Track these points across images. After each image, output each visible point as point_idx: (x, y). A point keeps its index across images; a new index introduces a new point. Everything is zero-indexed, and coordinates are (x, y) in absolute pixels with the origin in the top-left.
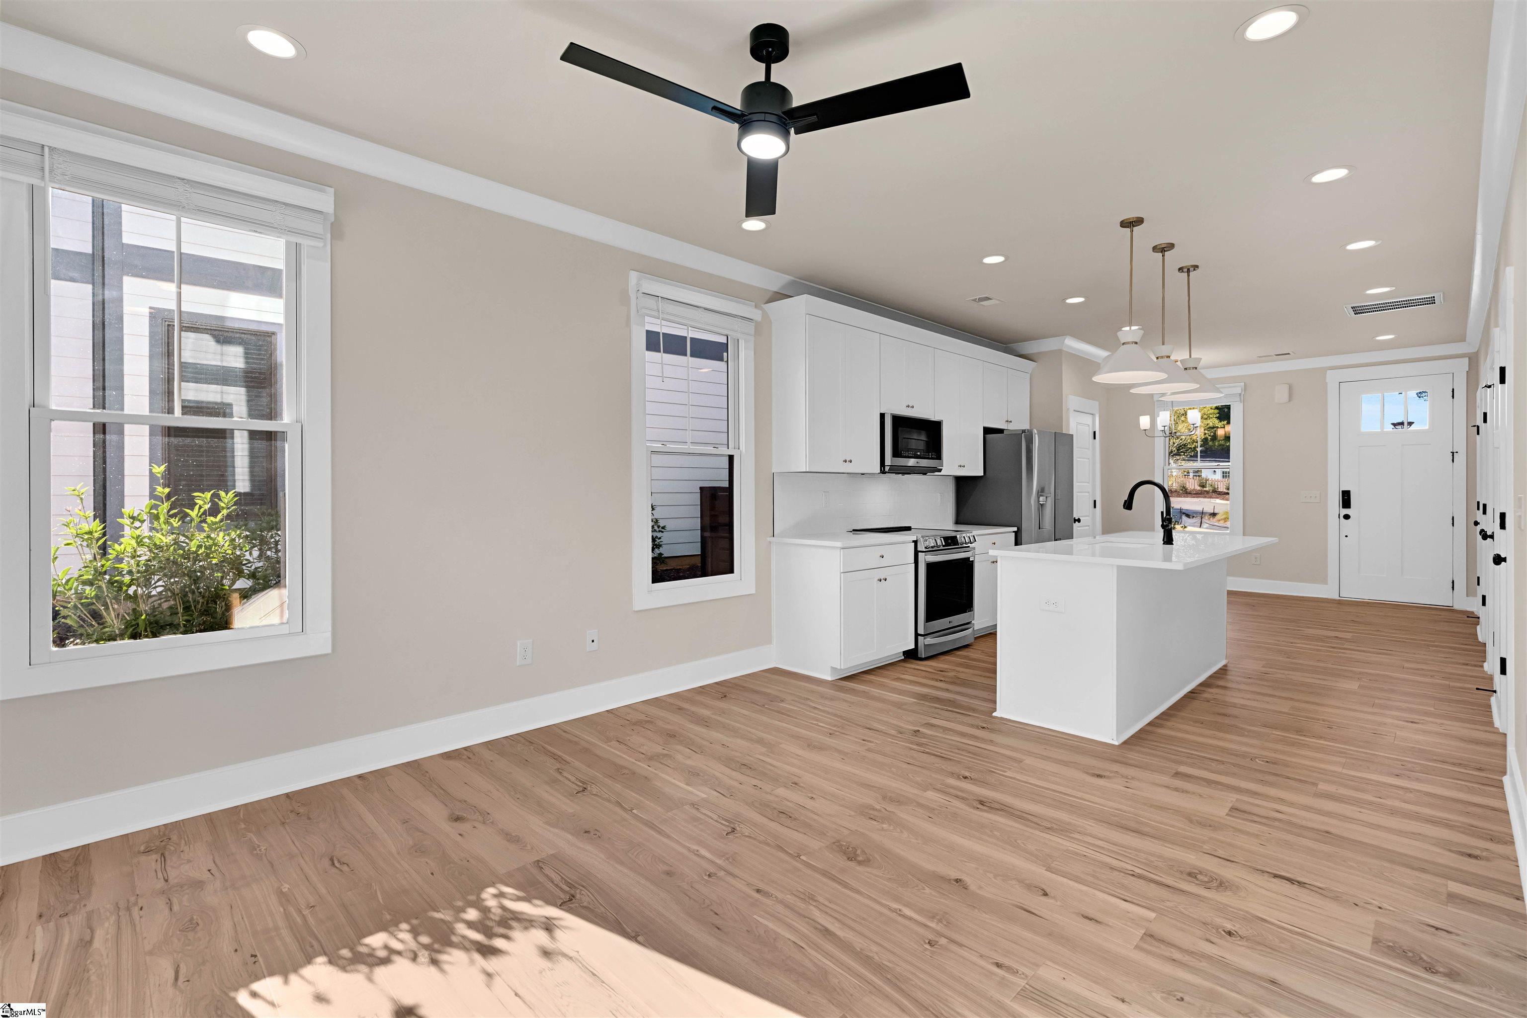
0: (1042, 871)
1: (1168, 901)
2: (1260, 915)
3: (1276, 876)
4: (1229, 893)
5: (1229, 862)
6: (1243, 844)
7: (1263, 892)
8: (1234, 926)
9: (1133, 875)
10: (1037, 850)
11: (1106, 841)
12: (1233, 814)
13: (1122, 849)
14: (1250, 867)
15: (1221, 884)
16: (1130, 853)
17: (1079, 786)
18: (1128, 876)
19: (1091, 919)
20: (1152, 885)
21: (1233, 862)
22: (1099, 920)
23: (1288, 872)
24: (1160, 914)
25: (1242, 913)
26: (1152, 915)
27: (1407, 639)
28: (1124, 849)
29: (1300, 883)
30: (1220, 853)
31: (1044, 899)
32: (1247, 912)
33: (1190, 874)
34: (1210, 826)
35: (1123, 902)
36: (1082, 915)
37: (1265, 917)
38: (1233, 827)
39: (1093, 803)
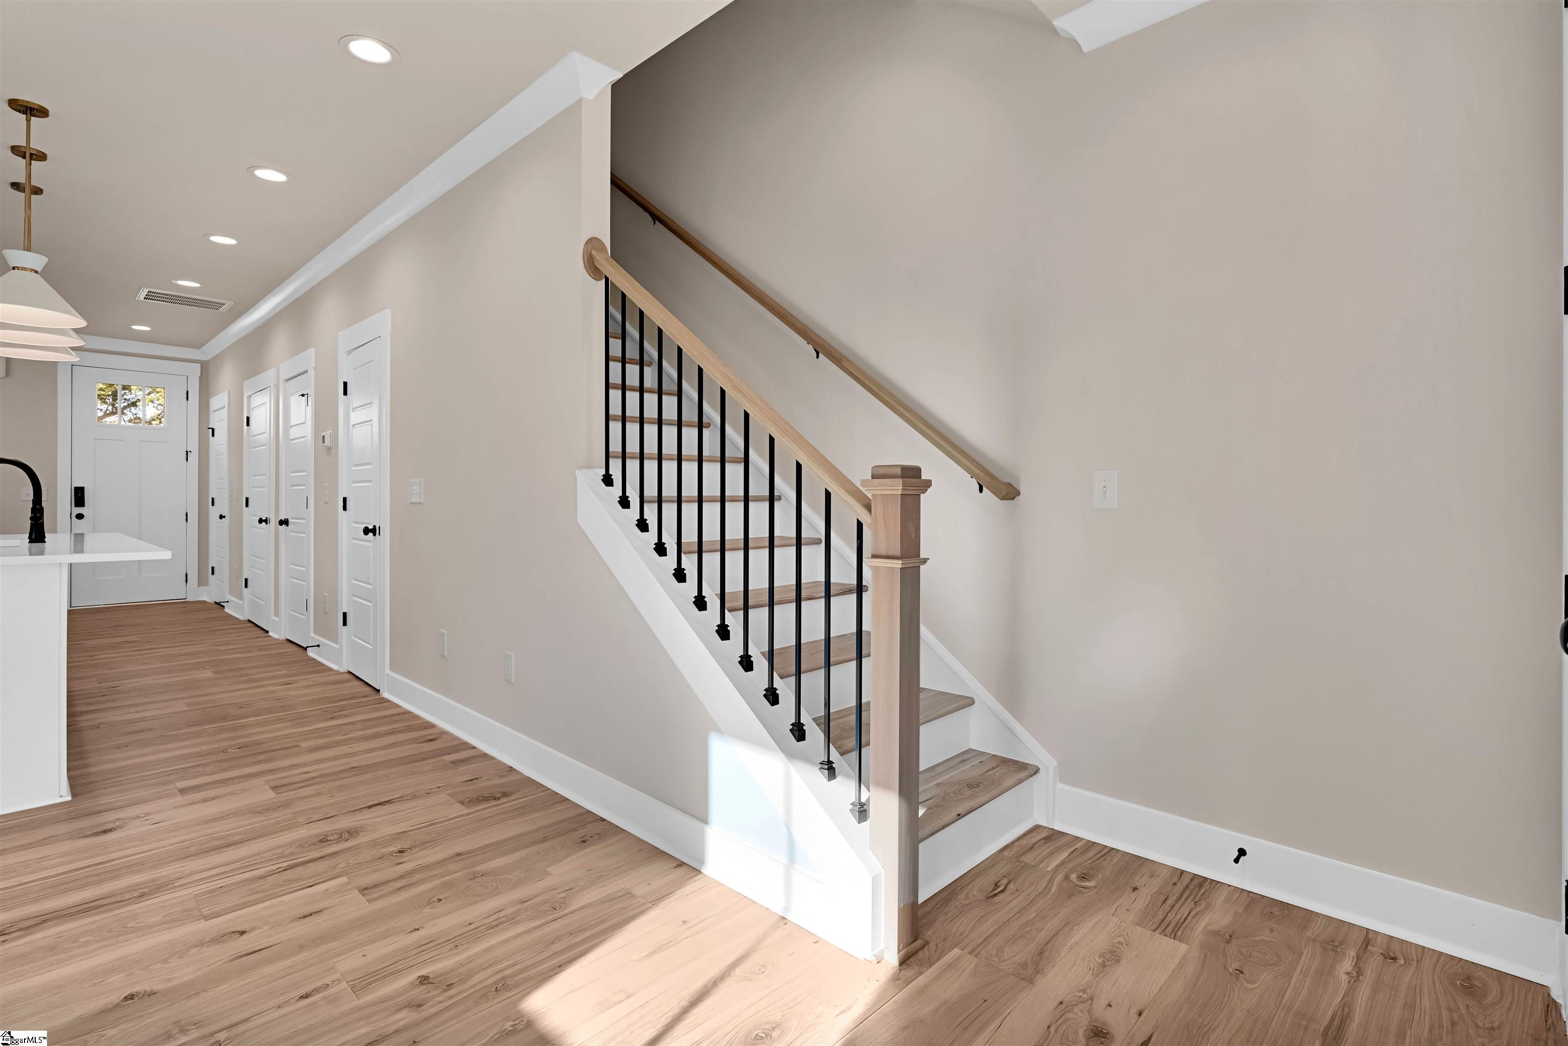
0: (203, 925)
1: (337, 865)
2: (400, 831)
3: (370, 807)
4: (362, 834)
5: (331, 819)
6: (321, 803)
7: (378, 819)
8: (397, 847)
9: (285, 870)
10: (164, 916)
11: (220, 867)
12: (280, 791)
13: (242, 862)
14: (348, 812)
15: (349, 832)
16: (255, 860)
17: (102, 849)
18: (281, 873)
19: (311, 915)
20: (310, 865)
21: (333, 816)
22: (318, 910)
23: (373, 801)
24: (348, 874)
25: (388, 837)
26: (344, 879)
27: (190, 629)
28: (244, 861)
29: (388, 802)
30: (316, 817)
31: (245, 937)
32: (390, 835)
33: (321, 841)
34: (279, 807)
35: (310, 888)
36: (300, 918)
37: (403, 830)
38: (297, 798)
39: (145, 852)
